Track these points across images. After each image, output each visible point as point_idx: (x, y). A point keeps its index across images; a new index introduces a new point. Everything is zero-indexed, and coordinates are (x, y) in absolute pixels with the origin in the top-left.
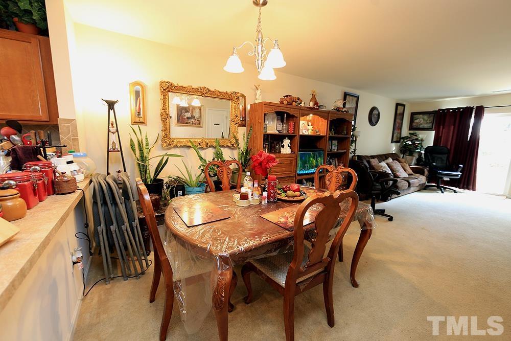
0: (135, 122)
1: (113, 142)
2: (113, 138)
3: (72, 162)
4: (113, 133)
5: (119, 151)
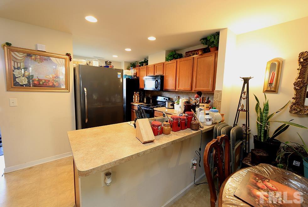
0: (266, 91)
1: (243, 105)
2: (244, 102)
3: (208, 114)
4: (244, 99)
5: (245, 111)
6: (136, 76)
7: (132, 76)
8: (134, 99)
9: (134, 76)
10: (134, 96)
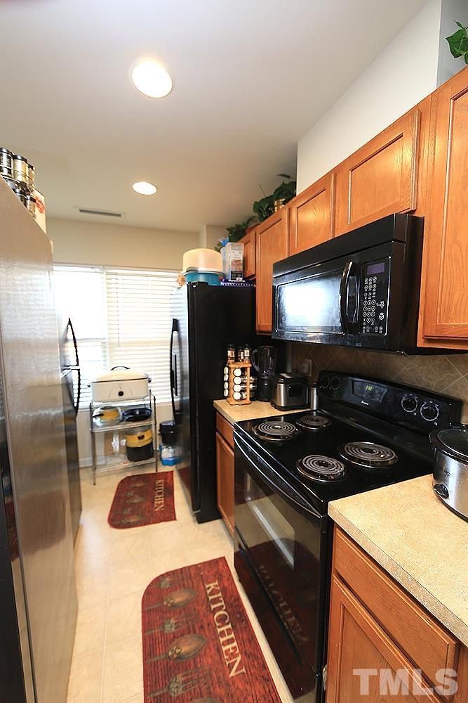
6: (242, 274)
7: (224, 276)
8: (226, 385)
9: (234, 275)
10: (226, 370)
